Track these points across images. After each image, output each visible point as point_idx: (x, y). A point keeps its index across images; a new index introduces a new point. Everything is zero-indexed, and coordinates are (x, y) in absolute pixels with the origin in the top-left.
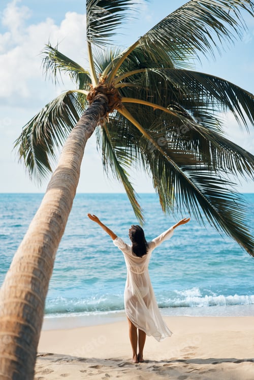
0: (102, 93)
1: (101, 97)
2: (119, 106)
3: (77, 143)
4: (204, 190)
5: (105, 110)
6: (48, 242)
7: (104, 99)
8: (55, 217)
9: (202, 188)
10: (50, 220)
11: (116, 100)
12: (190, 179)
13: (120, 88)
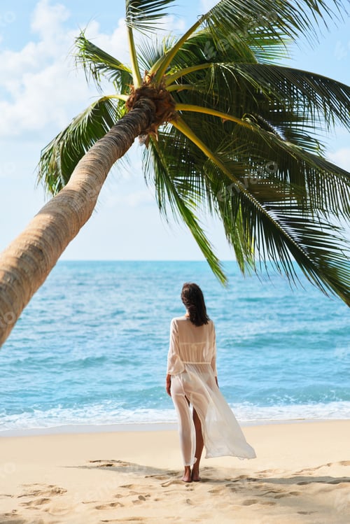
0: (146, 96)
1: (145, 102)
2: (172, 116)
3: (97, 160)
4: (299, 237)
5: (150, 121)
6: (9, 282)
7: (149, 104)
8: (32, 251)
9: (295, 235)
10: (21, 253)
11: (167, 108)
12: (277, 221)
13: (176, 91)
